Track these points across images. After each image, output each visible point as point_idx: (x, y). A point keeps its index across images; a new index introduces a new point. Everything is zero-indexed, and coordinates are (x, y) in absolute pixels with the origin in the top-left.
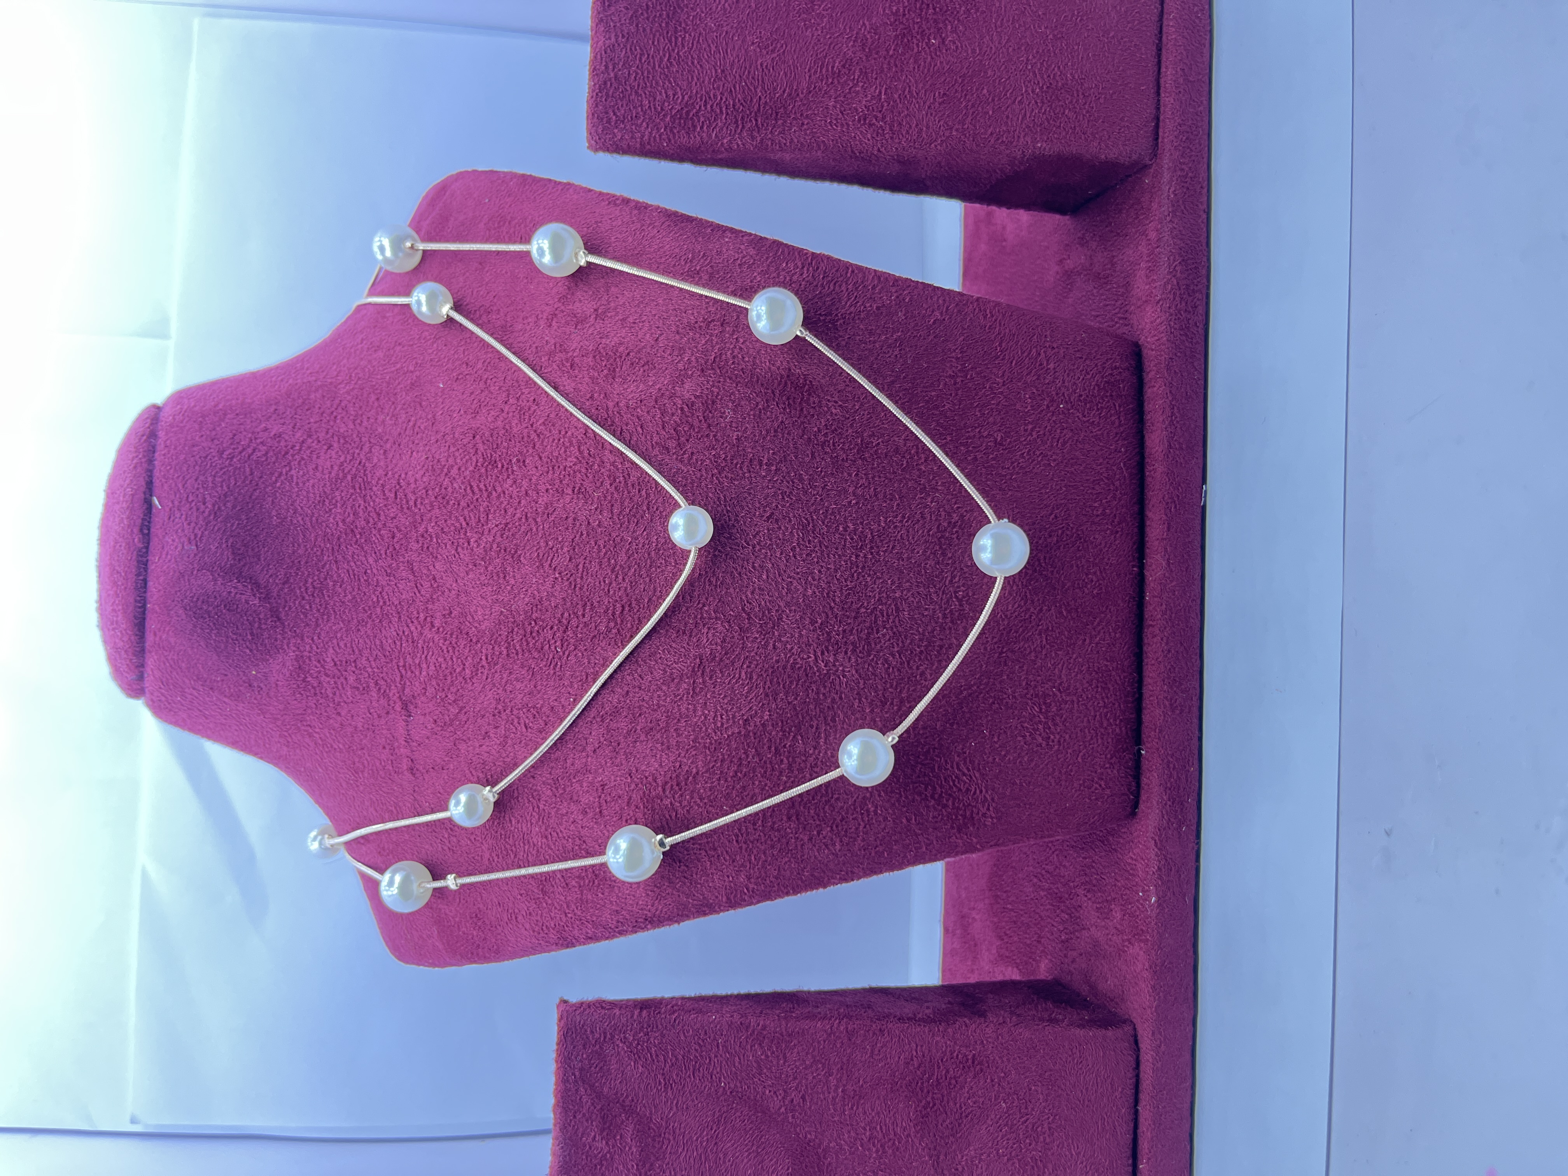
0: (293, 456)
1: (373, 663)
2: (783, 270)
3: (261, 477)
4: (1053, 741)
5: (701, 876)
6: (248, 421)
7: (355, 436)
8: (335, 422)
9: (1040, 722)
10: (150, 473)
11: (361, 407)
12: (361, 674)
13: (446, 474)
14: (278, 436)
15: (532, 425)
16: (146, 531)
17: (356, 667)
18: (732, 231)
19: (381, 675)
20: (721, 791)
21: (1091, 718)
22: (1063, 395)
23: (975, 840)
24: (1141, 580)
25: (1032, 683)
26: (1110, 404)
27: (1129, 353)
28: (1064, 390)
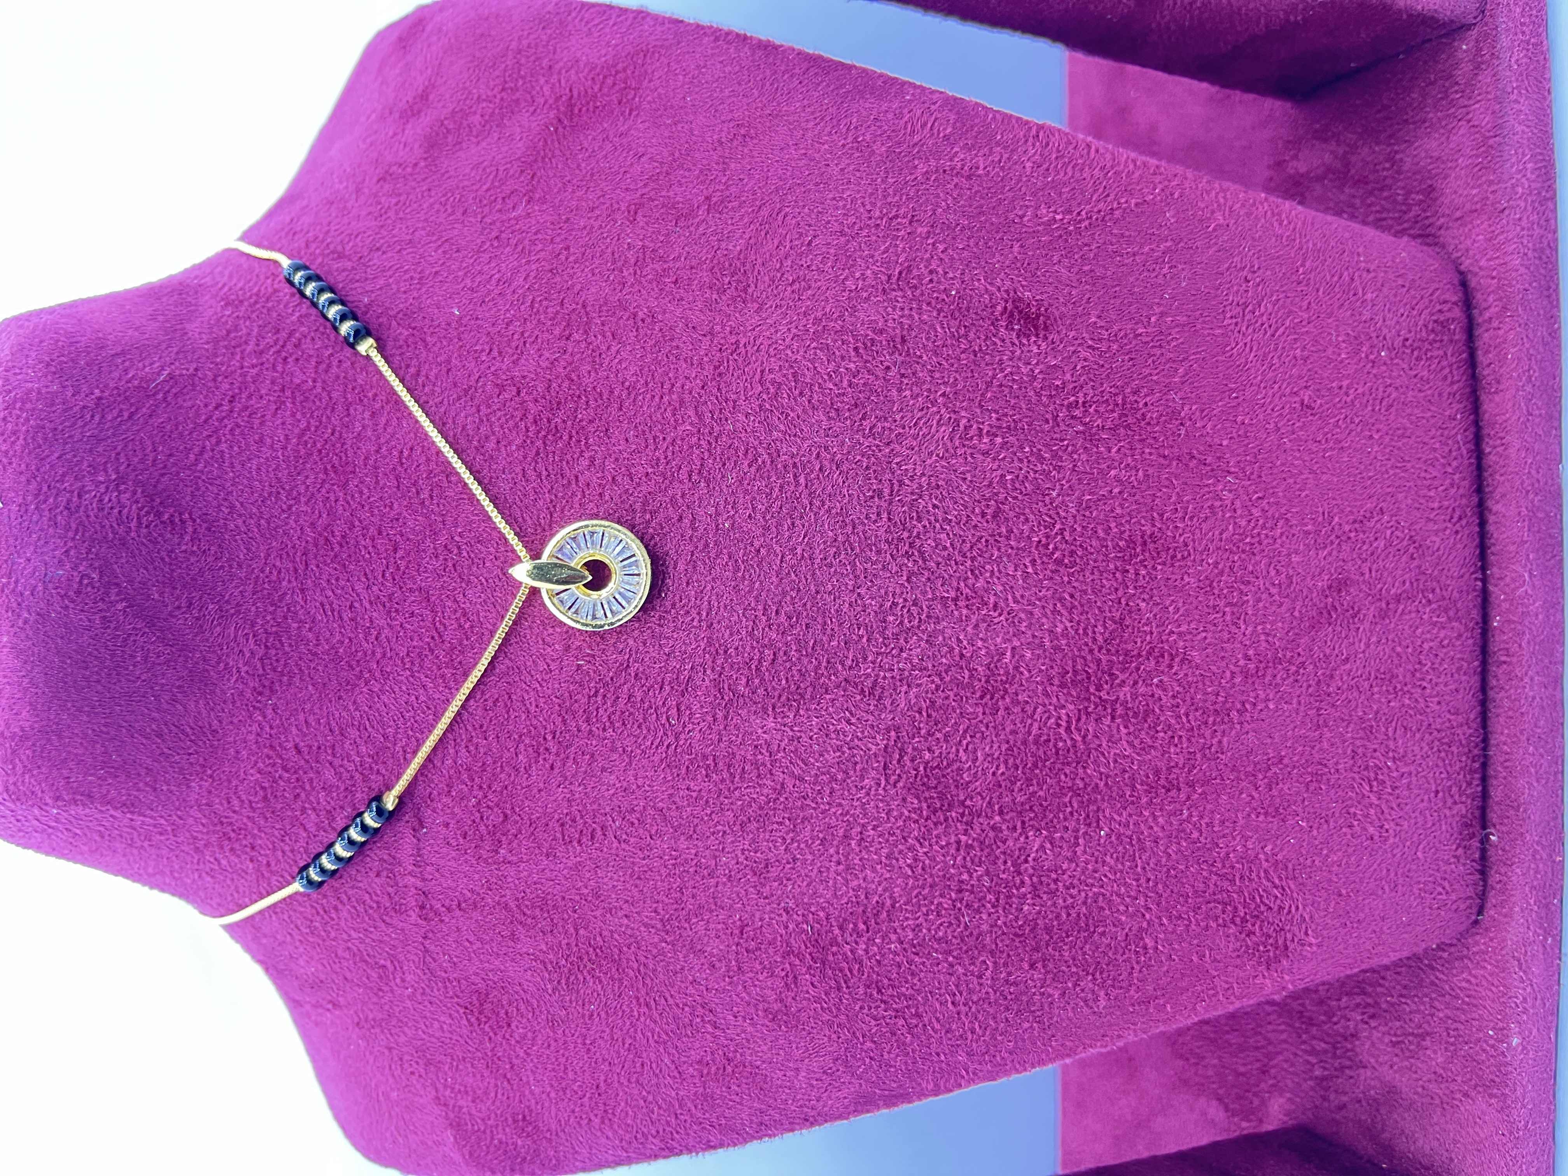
0: (220, 421)
2: (998, 144)
3: (171, 455)
4: (1387, 831)
7: (319, 389)
8: (285, 366)
9: (1371, 805)
20: (929, 930)
21: (1432, 795)
22: (1385, 338)
23: (1287, 978)
24: (1485, 599)
25: (1360, 751)
26: (1441, 353)
27: (1456, 282)
28: (1385, 331)
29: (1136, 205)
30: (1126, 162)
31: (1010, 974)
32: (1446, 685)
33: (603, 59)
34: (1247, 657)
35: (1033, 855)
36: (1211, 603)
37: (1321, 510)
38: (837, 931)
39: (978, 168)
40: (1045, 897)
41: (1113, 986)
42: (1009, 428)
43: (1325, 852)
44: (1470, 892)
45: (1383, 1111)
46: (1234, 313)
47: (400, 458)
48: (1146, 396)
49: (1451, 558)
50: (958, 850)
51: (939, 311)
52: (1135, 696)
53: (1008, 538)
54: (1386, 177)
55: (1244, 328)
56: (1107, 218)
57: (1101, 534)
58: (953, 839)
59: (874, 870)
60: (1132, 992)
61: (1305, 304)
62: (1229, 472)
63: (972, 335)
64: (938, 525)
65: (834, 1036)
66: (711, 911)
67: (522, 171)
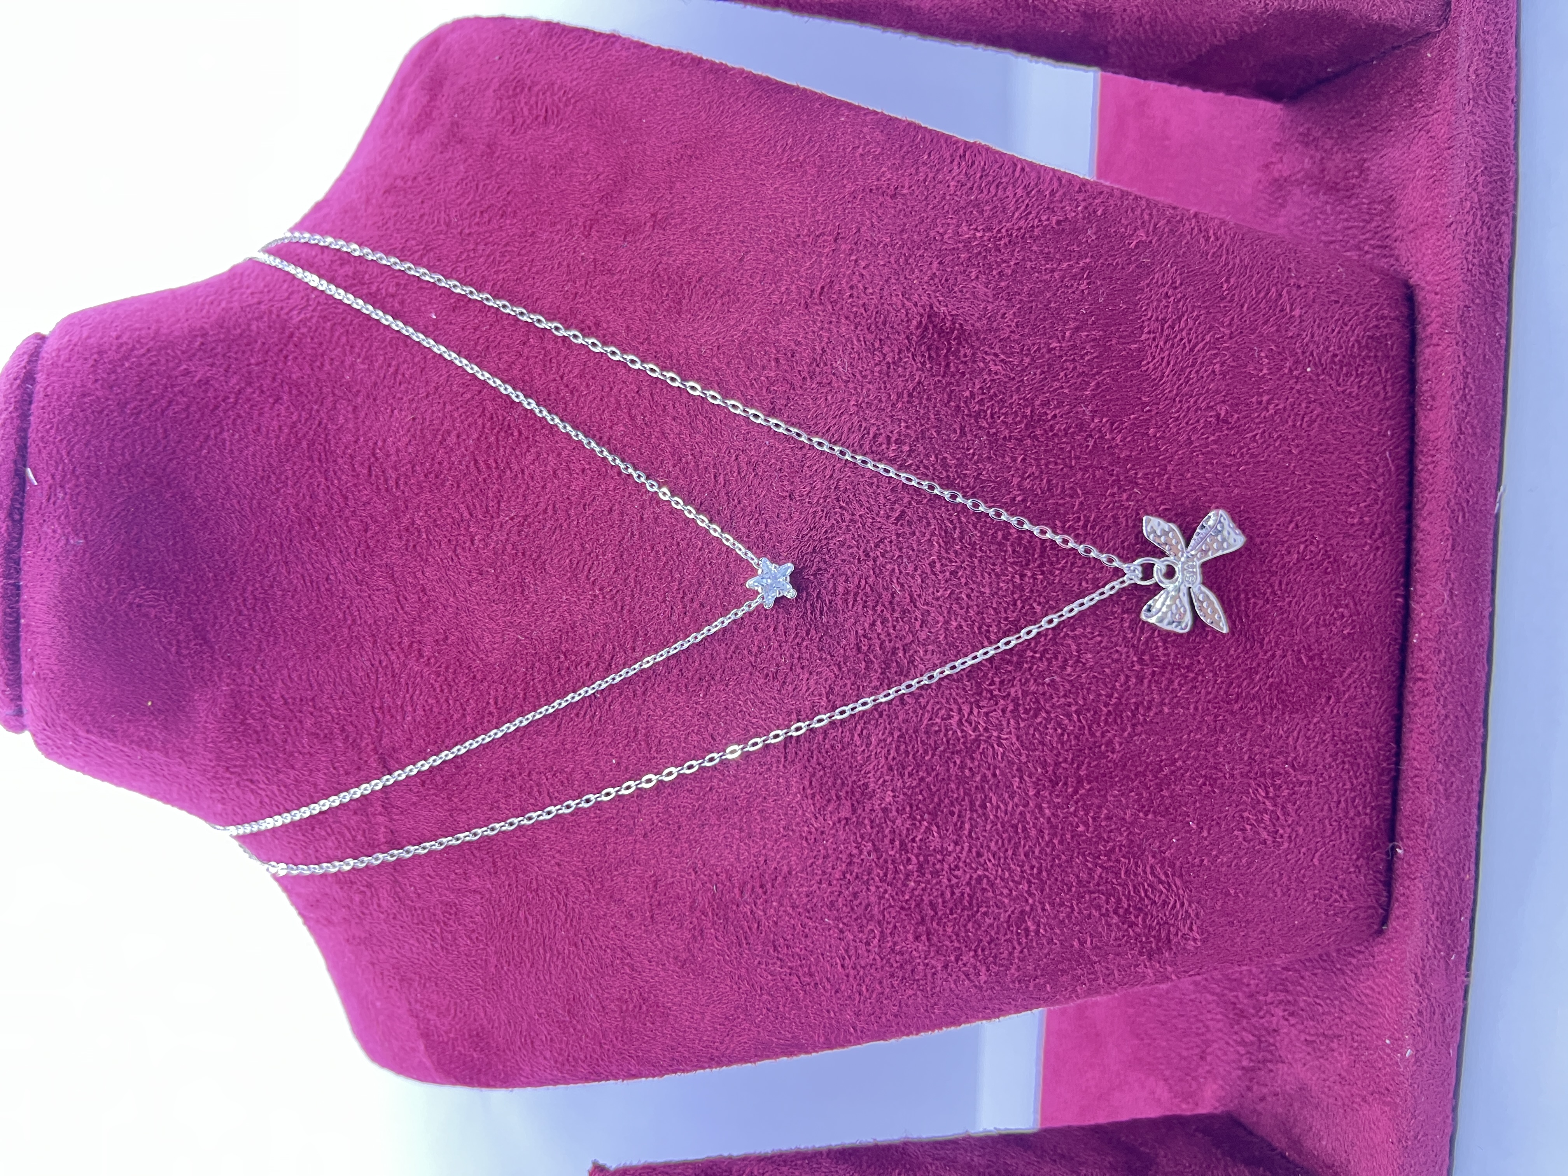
0: (225, 411)
1: (338, 702)
2: (924, 164)
3: (179, 442)
4: (1282, 836)
5: (792, 1009)
6: (163, 361)
7: (312, 385)
8: (285, 363)
9: (1266, 810)
10: (22, 432)
11: (321, 344)
12: (321, 716)
13: (441, 443)
14: (206, 382)
15: (562, 378)
16: (17, 517)
17: (314, 707)
18: (849, 106)
19: (350, 719)
20: (821, 898)
21: (1334, 805)
22: (1312, 354)
24: (1405, 615)
25: (1257, 758)
26: (1375, 368)
27: (1399, 297)
28: (1312, 347)
29: (1059, 223)
30: (1051, 180)
38: (738, 892)
39: (903, 187)
40: (930, 875)
41: (994, 963)
42: (915, 436)
43: (1214, 853)
44: (1371, 902)
45: (1297, 1105)
46: (1152, 328)
47: (374, 449)
48: (1055, 408)
49: (1369, 574)
51: (856, 324)
52: (1026, 694)
53: (910, 540)
54: (1354, 185)
55: (1161, 343)
56: (1027, 235)
57: (1001, 540)
60: (1013, 971)
61: (1227, 321)
62: (1137, 483)
63: (886, 348)
65: (735, 986)
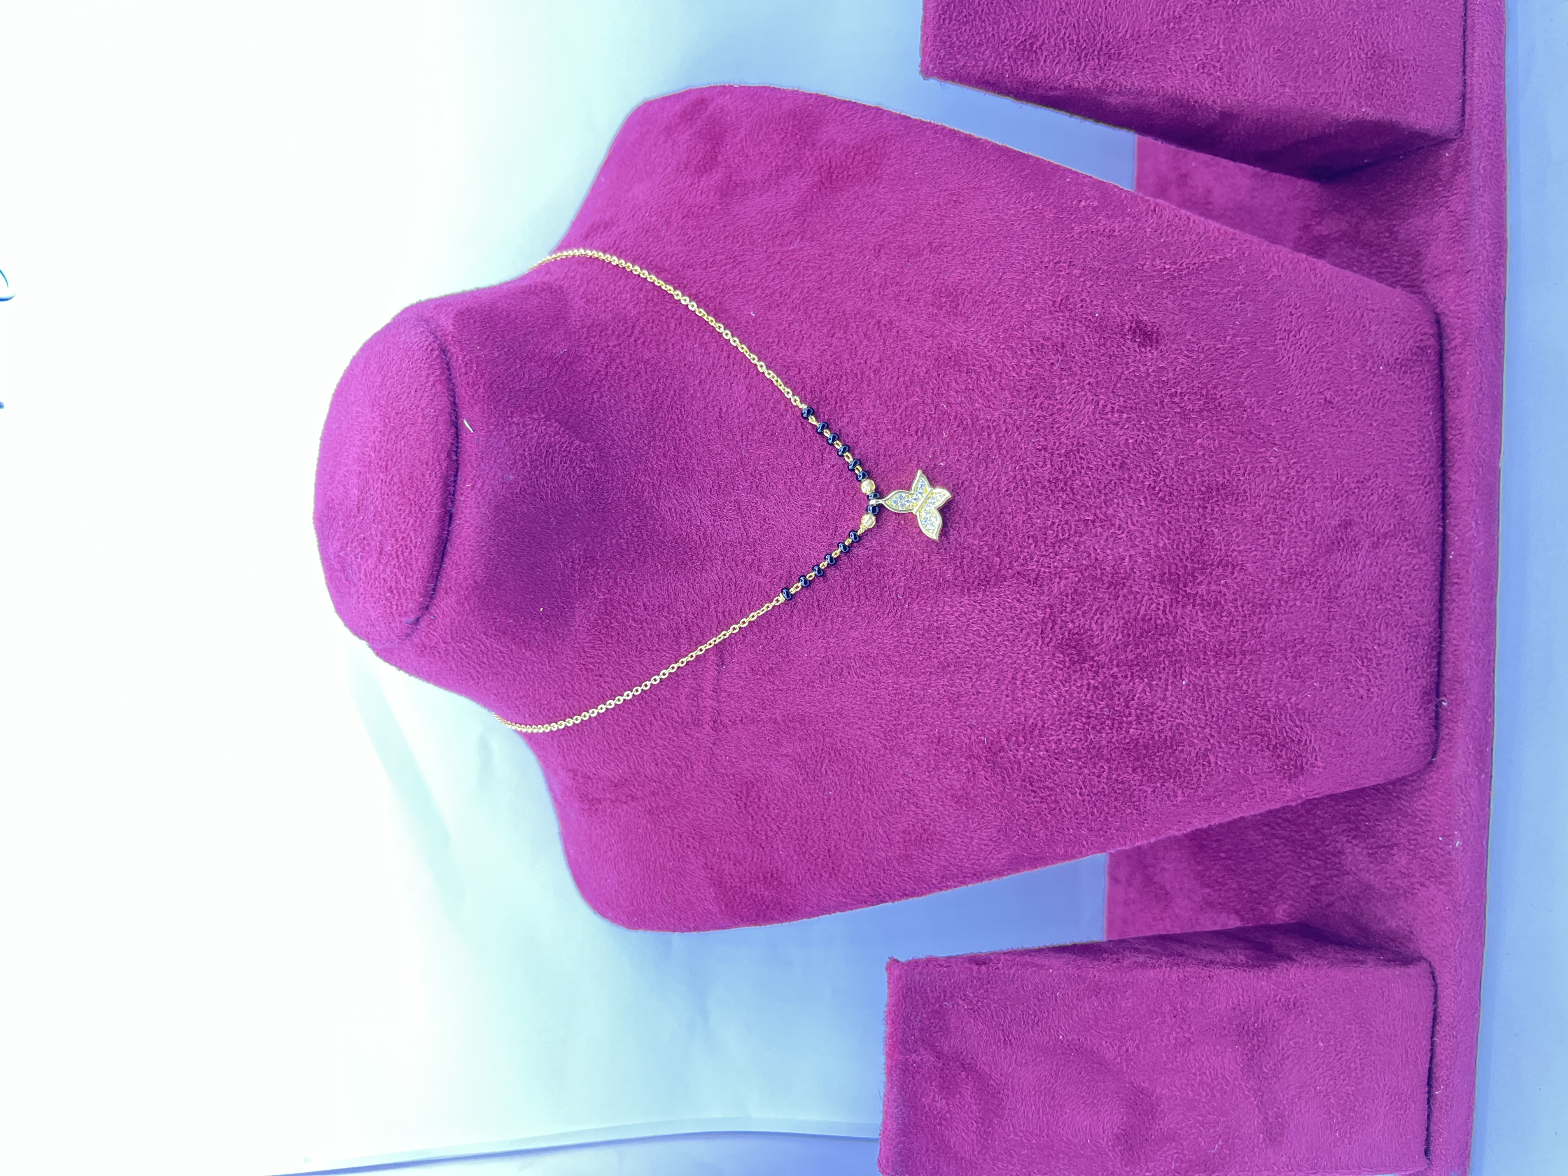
0: (601, 381)
5: (1041, 829)
8: (636, 346)
9: (1362, 675)
16: (454, 457)
19: (695, 621)
20: (1066, 743)
21: (1404, 671)
22: (1383, 357)
23: (1302, 789)
24: (1444, 539)
25: (1356, 638)
26: (1421, 369)
27: (1433, 320)
28: (1383, 352)
29: (1220, 260)
30: (1213, 230)
31: (1119, 775)
32: (1415, 596)
33: (854, 142)
34: (1283, 570)
35: (1137, 695)
36: (1261, 532)
37: (1335, 472)
38: (1004, 742)
39: (1114, 231)
40: (1145, 724)
41: (1187, 787)
42: (1131, 407)
43: (1330, 705)
44: (1427, 740)
45: (1361, 903)
46: (1282, 336)
48: (1222, 390)
49: (1422, 510)
50: (1088, 689)
51: (1088, 327)
52: (1208, 592)
53: (1129, 482)
54: (1385, 244)
55: (1288, 347)
56: (1200, 268)
57: (1190, 482)
58: (1085, 682)
59: (1031, 702)
60: (1199, 792)
61: (1330, 332)
62: (1275, 444)
63: (1108, 344)
64: (1083, 471)
65: (999, 815)
66: (919, 726)
67: (795, 218)
